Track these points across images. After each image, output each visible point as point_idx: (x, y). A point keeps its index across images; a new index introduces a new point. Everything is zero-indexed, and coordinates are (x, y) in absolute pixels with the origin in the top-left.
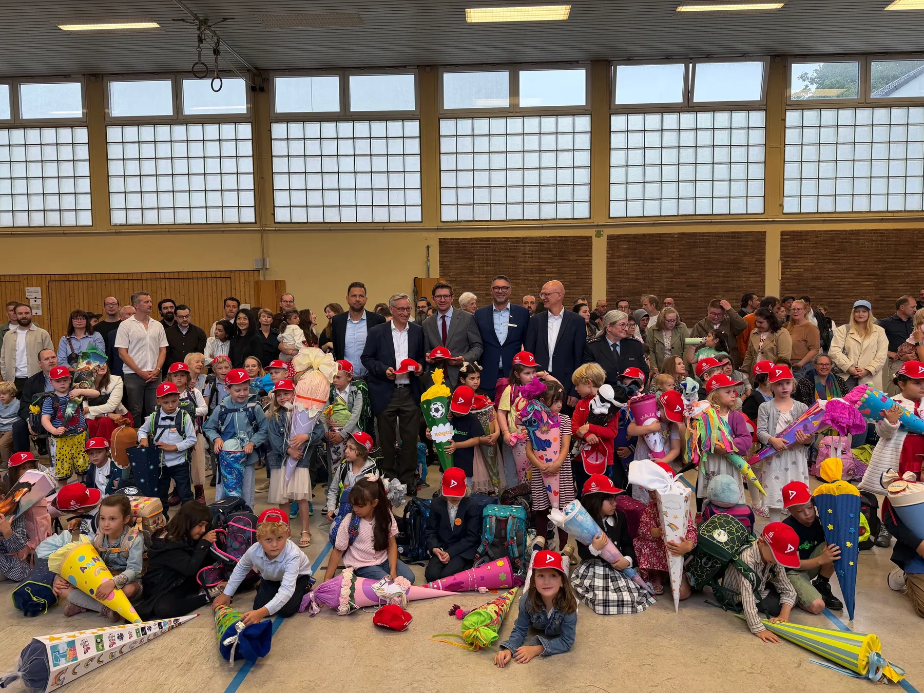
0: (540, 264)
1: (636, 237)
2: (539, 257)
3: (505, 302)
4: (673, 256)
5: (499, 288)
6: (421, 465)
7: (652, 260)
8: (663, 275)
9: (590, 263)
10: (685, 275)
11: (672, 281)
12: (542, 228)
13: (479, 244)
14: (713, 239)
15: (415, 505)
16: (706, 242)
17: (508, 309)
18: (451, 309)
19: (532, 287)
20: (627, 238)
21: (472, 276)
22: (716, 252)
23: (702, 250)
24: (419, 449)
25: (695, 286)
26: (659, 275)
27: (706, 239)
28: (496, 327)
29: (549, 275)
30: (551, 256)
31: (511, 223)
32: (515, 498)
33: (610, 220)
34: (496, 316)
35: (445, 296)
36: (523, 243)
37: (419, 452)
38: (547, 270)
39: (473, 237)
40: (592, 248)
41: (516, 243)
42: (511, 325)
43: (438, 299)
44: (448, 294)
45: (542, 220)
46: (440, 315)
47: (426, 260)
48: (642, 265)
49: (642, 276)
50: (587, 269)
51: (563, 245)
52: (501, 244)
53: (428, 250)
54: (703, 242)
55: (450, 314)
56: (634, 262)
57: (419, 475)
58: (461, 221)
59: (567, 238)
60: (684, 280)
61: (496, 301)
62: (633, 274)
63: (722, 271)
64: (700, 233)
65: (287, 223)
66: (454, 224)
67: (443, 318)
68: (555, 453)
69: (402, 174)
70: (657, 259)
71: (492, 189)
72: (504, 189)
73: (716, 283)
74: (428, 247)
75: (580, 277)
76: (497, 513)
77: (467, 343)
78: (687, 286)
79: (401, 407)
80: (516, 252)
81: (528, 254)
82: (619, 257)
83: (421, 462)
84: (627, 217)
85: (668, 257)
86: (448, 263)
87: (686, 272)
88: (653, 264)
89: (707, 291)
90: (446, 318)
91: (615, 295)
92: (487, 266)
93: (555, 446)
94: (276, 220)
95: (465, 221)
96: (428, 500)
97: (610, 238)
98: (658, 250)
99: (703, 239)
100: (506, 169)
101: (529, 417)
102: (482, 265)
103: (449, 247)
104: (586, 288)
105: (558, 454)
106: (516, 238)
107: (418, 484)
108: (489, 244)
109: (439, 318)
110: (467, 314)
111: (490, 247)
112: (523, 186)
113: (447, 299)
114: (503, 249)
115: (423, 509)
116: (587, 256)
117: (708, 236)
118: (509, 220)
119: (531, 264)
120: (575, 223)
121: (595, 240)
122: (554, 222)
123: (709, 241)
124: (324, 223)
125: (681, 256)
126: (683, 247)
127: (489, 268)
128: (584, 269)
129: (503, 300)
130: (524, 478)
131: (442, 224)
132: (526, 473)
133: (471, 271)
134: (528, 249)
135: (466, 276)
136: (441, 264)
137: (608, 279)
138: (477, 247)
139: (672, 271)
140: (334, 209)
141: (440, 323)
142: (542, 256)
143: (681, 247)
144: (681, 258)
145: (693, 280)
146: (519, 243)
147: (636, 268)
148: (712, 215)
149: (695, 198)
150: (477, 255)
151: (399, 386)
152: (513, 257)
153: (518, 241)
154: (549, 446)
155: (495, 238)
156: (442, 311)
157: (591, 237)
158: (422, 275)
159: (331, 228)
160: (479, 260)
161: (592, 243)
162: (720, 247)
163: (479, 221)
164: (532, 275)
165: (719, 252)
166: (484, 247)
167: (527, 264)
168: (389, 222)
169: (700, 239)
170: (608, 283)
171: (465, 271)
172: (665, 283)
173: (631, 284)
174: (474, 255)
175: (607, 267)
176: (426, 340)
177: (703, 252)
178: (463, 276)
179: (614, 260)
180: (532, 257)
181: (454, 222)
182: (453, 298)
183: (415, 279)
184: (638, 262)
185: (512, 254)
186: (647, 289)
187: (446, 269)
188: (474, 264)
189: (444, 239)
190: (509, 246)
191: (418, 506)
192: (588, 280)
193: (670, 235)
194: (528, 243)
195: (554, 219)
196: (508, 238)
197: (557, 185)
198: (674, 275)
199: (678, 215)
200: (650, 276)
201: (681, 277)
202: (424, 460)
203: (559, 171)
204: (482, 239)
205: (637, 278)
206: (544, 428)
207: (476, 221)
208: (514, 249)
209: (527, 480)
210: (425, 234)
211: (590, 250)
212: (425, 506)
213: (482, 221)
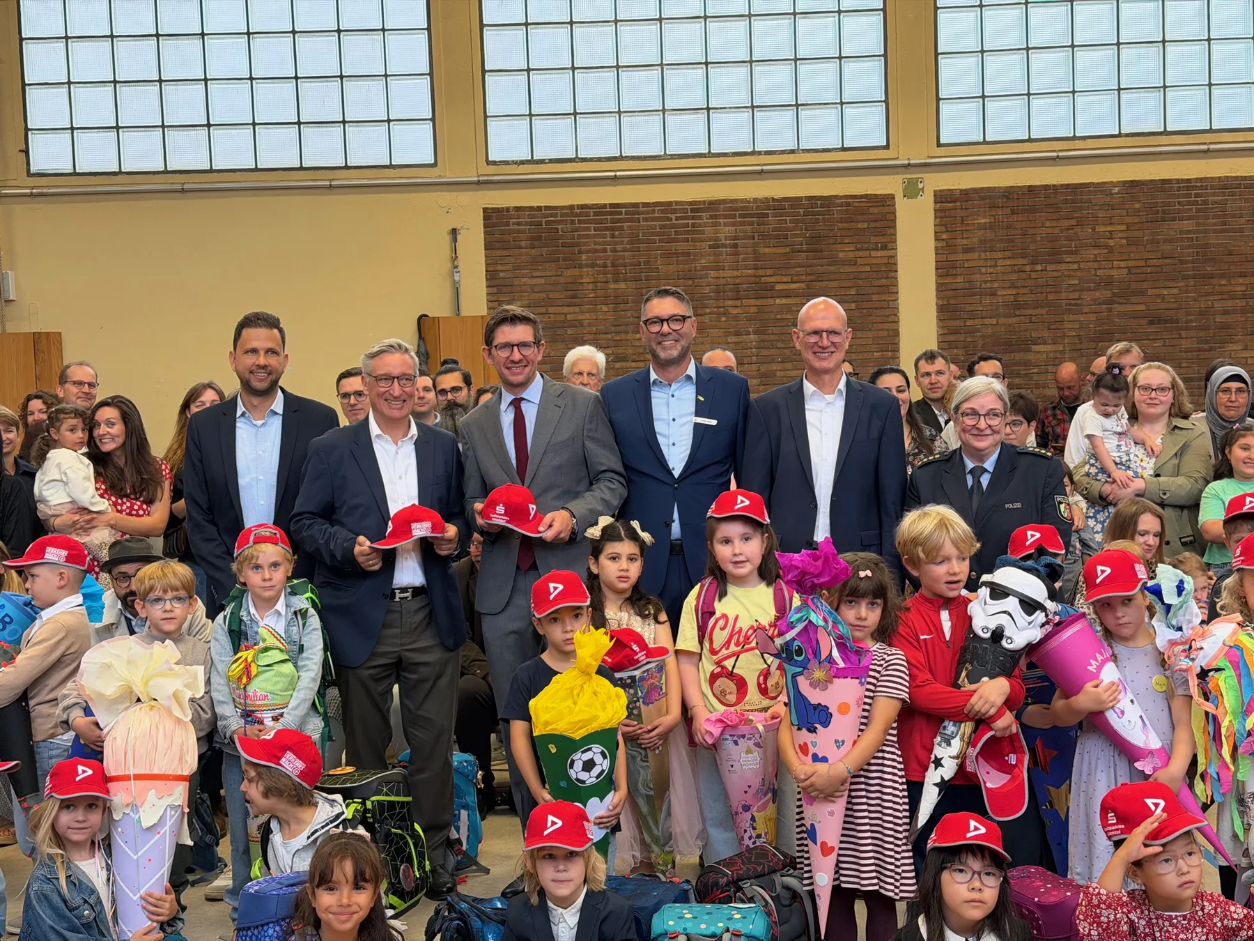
0: (760, 272)
1: (1010, 193)
2: (755, 252)
3: (681, 359)
4: (1111, 242)
5: (661, 321)
6: (464, 814)
7: (1055, 256)
8: (1085, 295)
9: (889, 269)
10: (1143, 293)
11: (1110, 310)
12: (761, 174)
13: (590, 222)
14: (1213, 195)
15: (453, 915)
16: (1196, 203)
17: (689, 378)
18: (538, 381)
19: (737, 334)
20: (987, 196)
21: (577, 309)
22: (1222, 231)
23: (1187, 225)
24: (457, 770)
25: (1171, 321)
26: (1076, 295)
27: (1197, 195)
28: (658, 427)
29: (784, 301)
30: (788, 250)
31: (677, 163)
32: (736, 884)
33: (942, 151)
34: (659, 399)
35: (524, 345)
36: (711, 217)
37: (457, 780)
38: (779, 287)
39: (575, 203)
40: (894, 227)
41: (693, 218)
42: (700, 420)
43: (503, 354)
44: (530, 338)
45: (759, 153)
46: (508, 398)
47: (449, 265)
48: (1028, 268)
49: (1030, 298)
50: (884, 282)
51: (817, 221)
52: (654, 219)
53: (455, 240)
54: (1189, 203)
55: (534, 393)
56: (1008, 262)
57: (459, 841)
58: (542, 162)
59: (827, 201)
60: (1143, 307)
61: (655, 356)
62: (1007, 294)
63: (1241, 280)
64: (1178, 181)
65: (62, 175)
66: (522, 168)
67: (516, 404)
68: (839, 744)
69: (378, 37)
70: (1071, 253)
71: (623, 74)
72: (656, 73)
73: (1226, 313)
74: (454, 232)
75: (866, 305)
76: (689, 925)
77: (584, 473)
78: (1151, 323)
79: (408, 654)
80: (694, 240)
81: (724, 246)
82: (968, 250)
83: (465, 807)
84: (985, 142)
85: (1096, 246)
86: (508, 275)
87: (1145, 285)
88: (1059, 267)
89: (1202, 334)
90: (524, 405)
91: (960, 352)
92: (616, 281)
93: (843, 726)
94: (34, 168)
95: (551, 161)
96: (491, 900)
97: (943, 198)
98: (1070, 228)
99: (1189, 196)
100: (660, 20)
101: (789, 636)
102: (601, 278)
103: (511, 232)
104: (885, 334)
105: (844, 749)
106: (691, 203)
107: (459, 867)
108: (619, 221)
109: (504, 406)
110: (583, 393)
111: (622, 228)
112: (707, 64)
113: (528, 352)
114: (658, 234)
115: (476, 923)
116: (885, 248)
117: (1201, 188)
118: (673, 157)
119: (735, 273)
120: (848, 160)
121: (902, 205)
122: (792, 158)
123: (1205, 203)
124: (166, 172)
125: (1132, 242)
126: (1136, 220)
127: (622, 285)
128: (878, 283)
129: (675, 353)
130: (750, 832)
131: (492, 169)
132: (753, 819)
133: (573, 295)
134: (726, 231)
135: (559, 309)
136: (491, 276)
137: (941, 309)
138: (588, 229)
139: (1109, 282)
140: (192, 133)
141: (507, 419)
142: (763, 250)
143: (1129, 220)
144: (1133, 248)
145: (1163, 306)
146: (700, 218)
147: (1014, 277)
148: (1211, 131)
149: (1165, 87)
150: (587, 252)
151: (398, 595)
152: (683, 254)
153: (697, 210)
154: (826, 724)
155: (636, 205)
156: (512, 386)
157: (892, 197)
158: (439, 308)
159: (186, 186)
160: (593, 265)
161: (894, 213)
162: (1234, 216)
163: (591, 160)
164: (738, 303)
165: (1235, 231)
166: (607, 229)
167: (722, 273)
168: (346, 167)
169: (1178, 196)
170: (940, 319)
171: (557, 295)
172: (1093, 317)
173: (1002, 320)
174: (580, 252)
175: (938, 276)
176: (470, 468)
177: (1189, 232)
178: (551, 310)
179: (953, 257)
180: (737, 254)
181: (522, 162)
182: (542, 349)
183: (422, 318)
184: (1021, 261)
185: (682, 246)
186: (1046, 334)
187: (505, 289)
188: (582, 277)
189: (498, 210)
190: (673, 226)
191: (463, 917)
192: (887, 312)
193: (1101, 188)
194: (725, 217)
195: (792, 152)
196: (670, 203)
197: (796, 60)
198: (1115, 295)
199: (1119, 135)
200: (1051, 297)
201: (1133, 299)
202: (472, 799)
203: (801, 21)
204: (600, 209)
205: (1017, 305)
206: (819, 674)
207: (584, 160)
208: (687, 232)
209: (759, 836)
210: (445, 197)
211: (890, 231)
212: (482, 915)
213: (599, 159)
